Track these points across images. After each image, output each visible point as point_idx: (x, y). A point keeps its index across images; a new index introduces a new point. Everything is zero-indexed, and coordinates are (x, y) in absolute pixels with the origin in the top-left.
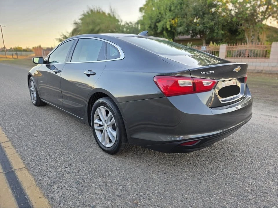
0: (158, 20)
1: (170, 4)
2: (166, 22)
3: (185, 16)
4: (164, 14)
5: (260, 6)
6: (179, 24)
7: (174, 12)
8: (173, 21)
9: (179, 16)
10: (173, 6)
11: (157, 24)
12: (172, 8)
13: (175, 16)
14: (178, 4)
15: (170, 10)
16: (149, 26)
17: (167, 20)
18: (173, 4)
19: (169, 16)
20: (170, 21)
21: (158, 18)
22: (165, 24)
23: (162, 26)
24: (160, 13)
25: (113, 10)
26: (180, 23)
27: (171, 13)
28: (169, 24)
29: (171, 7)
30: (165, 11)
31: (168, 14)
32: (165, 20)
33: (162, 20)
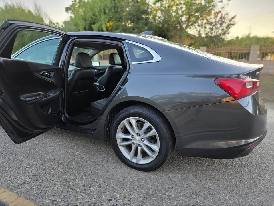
0: (92, 22)
1: (104, 6)
2: (102, 25)
3: (121, 20)
4: (98, 16)
5: (182, 16)
6: (115, 28)
7: (109, 15)
8: (108, 24)
9: (113, 20)
10: (107, 9)
11: (93, 26)
12: (107, 11)
13: (109, 19)
14: (112, 8)
15: (105, 13)
16: (83, 27)
17: (102, 22)
18: (107, 7)
19: (104, 19)
20: (106, 24)
21: (92, 20)
22: (101, 26)
23: (98, 28)
24: (94, 15)
25: (38, 7)
26: (116, 26)
27: (106, 16)
28: (105, 27)
29: (105, 10)
30: (99, 13)
31: (103, 16)
32: (100, 23)
33: (98, 22)
